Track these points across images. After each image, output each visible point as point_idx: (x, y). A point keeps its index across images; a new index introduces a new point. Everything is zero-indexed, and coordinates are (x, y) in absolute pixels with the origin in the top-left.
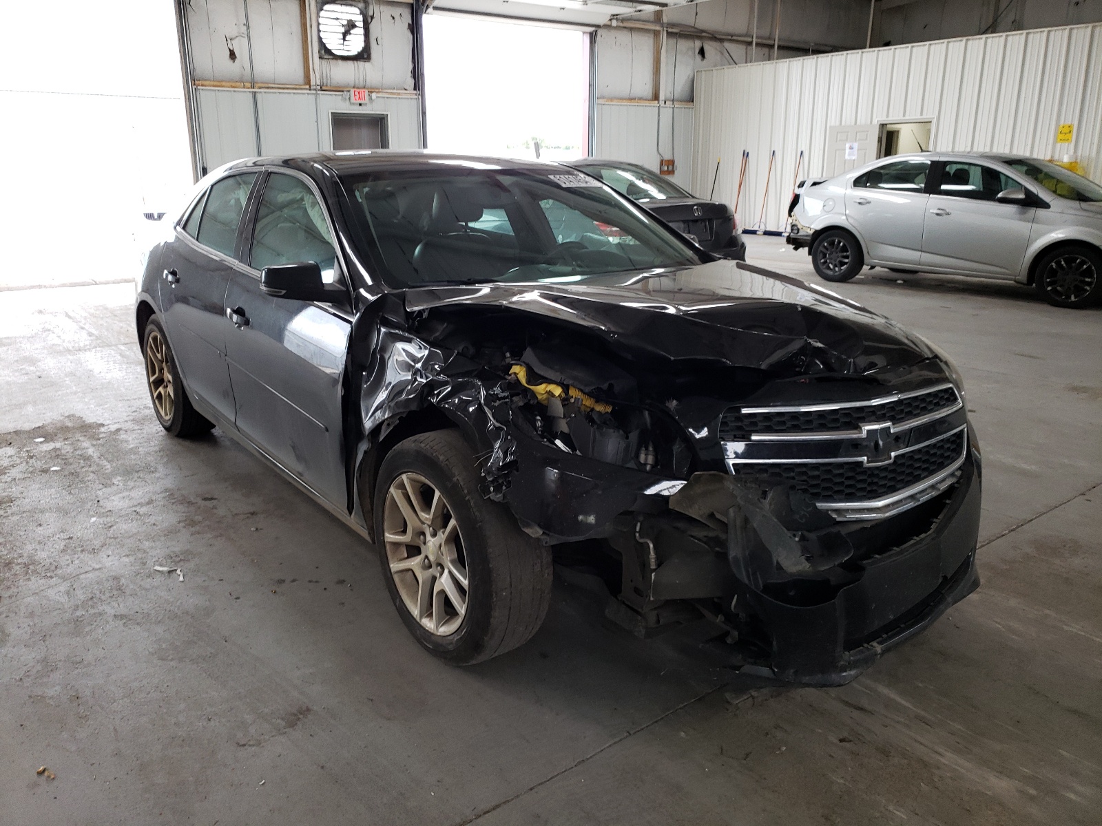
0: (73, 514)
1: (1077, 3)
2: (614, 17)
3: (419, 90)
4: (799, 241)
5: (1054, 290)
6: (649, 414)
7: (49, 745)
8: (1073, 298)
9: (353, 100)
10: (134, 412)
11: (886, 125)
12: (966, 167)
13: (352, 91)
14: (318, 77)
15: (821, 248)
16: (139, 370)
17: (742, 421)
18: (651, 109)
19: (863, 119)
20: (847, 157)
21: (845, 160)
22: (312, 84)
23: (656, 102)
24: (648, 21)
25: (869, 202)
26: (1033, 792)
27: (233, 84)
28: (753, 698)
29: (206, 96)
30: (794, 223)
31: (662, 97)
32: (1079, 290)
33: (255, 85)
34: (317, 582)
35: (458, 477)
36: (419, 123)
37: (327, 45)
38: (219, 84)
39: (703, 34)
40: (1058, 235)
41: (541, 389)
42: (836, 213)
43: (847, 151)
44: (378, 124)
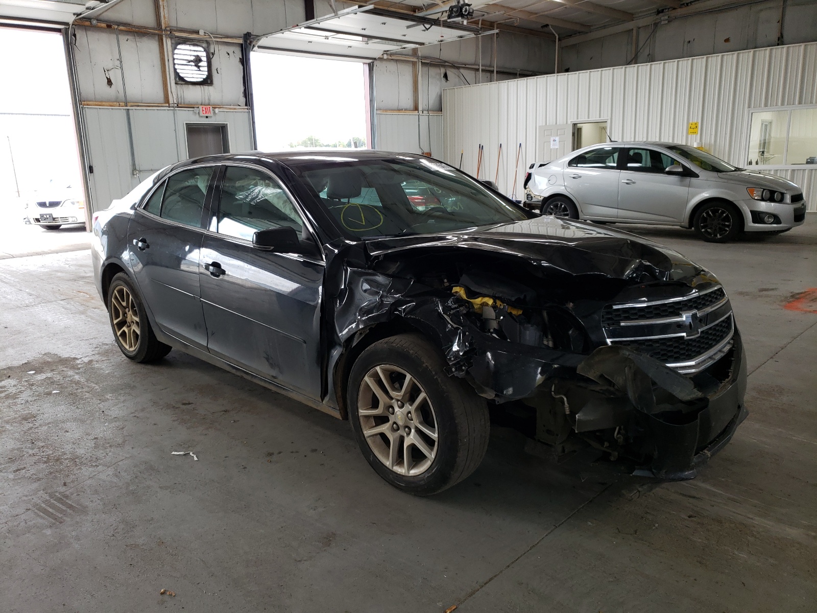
0: (88, 422)
1: (689, 42)
2: (386, 52)
3: (249, 106)
4: (532, 205)
5: (706, 231)
6: (547, 313)
7: (159, 575)
8: (719, 236)
9: (201, 114)
10: (96, 348)
11: (577, 124)
12: (640, 151)
13: (201, 107)
14: (175, 97)
15: (549, 210)
16: (84, 318)
17: (611, 314)
18: (413, 117)
19: (561, 121)
20: (552, 147)
21: (551, 149)
22: (170, 103)
23: (417, 112)
24: (408, 55)
25: (580, 177)
26: (813, 534)
27: (111, 104)
28: (639, 491)
29: (90, 114)
30: (529, 193)
31: (420, 108)
32: (722, 230)
33: (128, 104)
34: (297, 452)
35: (426, 364)
36: (250, 130)
37: (180, 74)
38: (100, 103)
39: (447, 64)
40: (705, 195)
41: (478, 301)
42: (557, 185)
43: (552, 142)
44: (221, 130)
